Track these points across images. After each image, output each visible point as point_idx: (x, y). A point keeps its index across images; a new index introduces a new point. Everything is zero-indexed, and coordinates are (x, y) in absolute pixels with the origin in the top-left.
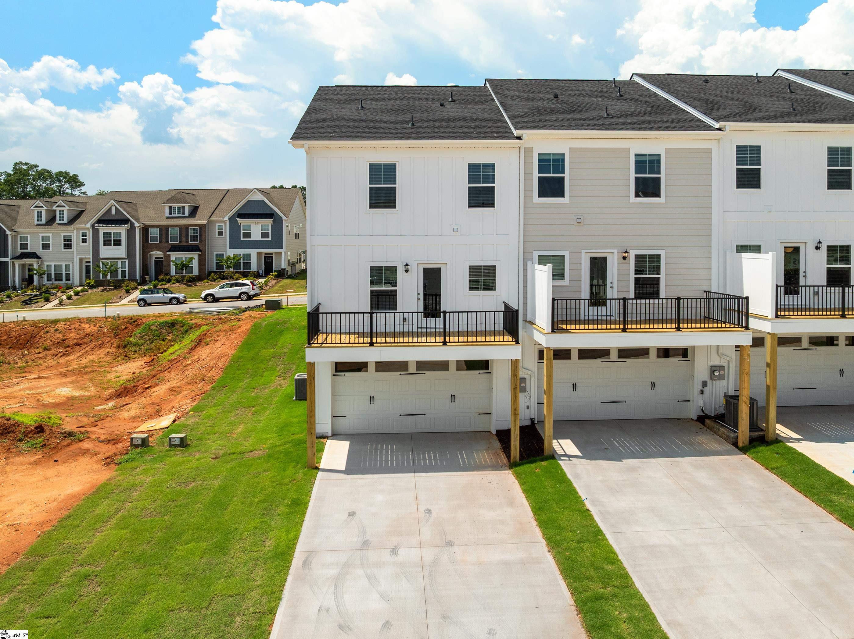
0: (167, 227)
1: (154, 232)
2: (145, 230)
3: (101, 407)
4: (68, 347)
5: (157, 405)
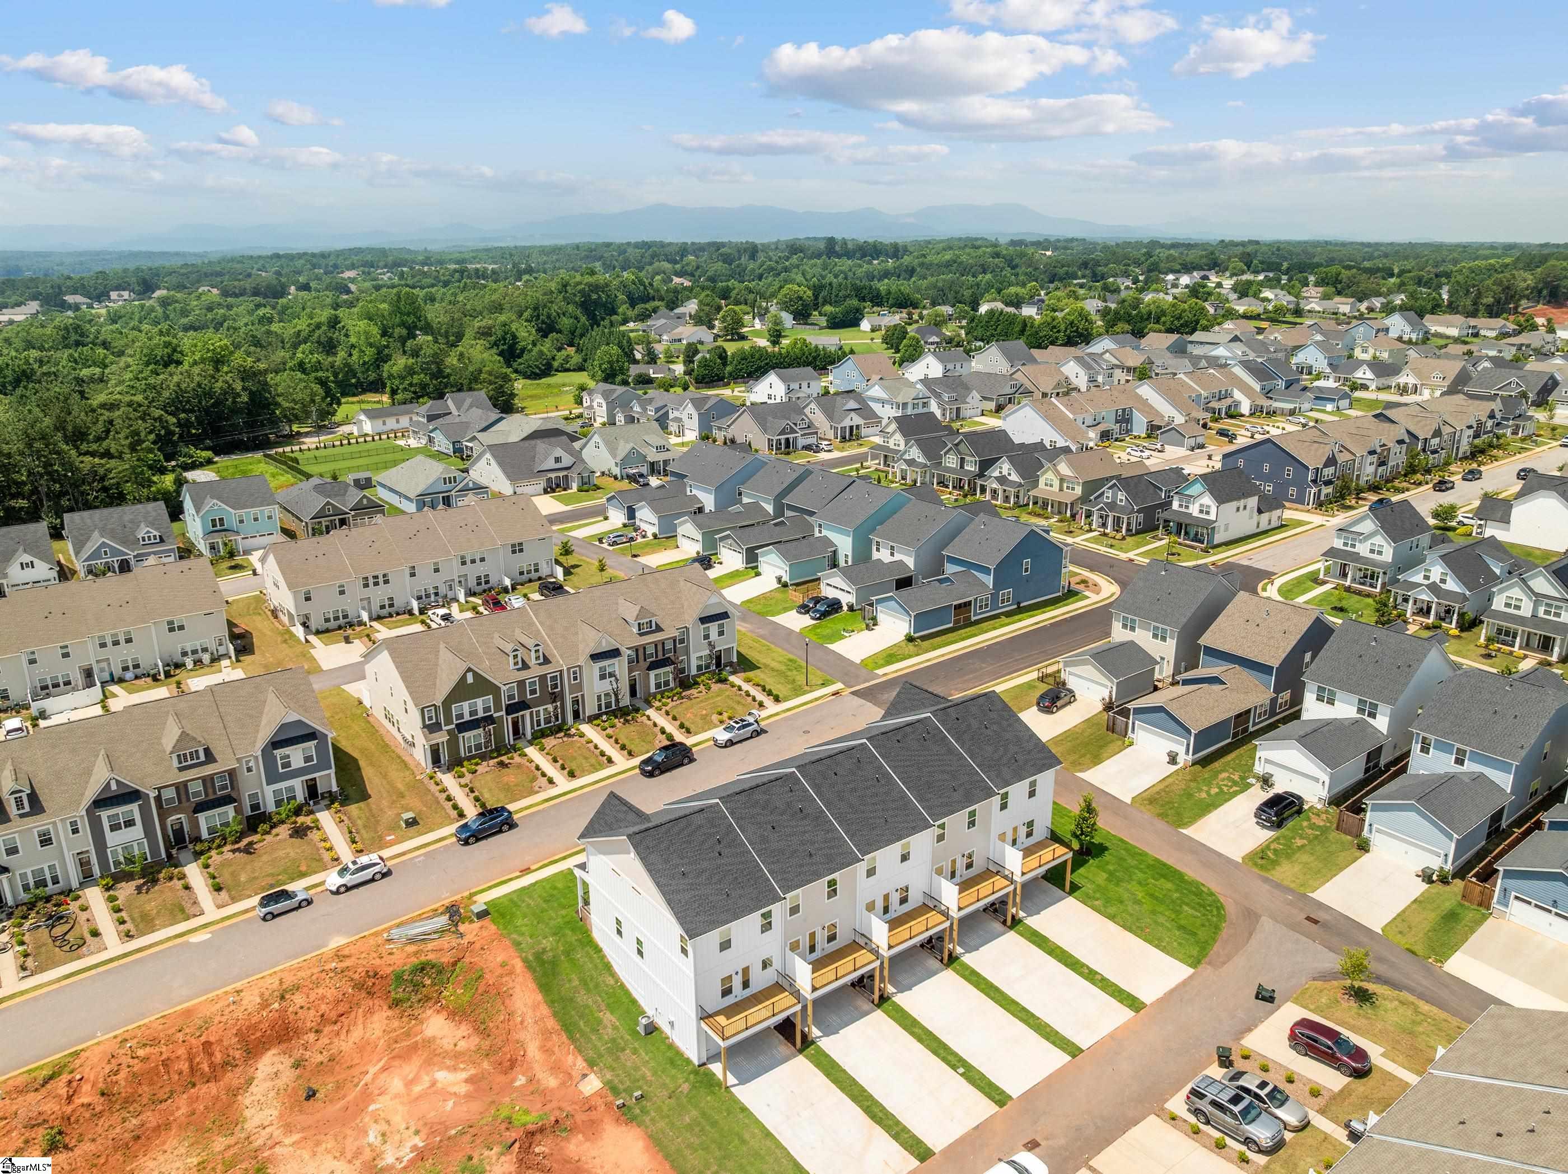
0: (185, 784)
1: (170, 794)
3: (517, 1084)
4: (336, 1023)
5: (556, 1068)
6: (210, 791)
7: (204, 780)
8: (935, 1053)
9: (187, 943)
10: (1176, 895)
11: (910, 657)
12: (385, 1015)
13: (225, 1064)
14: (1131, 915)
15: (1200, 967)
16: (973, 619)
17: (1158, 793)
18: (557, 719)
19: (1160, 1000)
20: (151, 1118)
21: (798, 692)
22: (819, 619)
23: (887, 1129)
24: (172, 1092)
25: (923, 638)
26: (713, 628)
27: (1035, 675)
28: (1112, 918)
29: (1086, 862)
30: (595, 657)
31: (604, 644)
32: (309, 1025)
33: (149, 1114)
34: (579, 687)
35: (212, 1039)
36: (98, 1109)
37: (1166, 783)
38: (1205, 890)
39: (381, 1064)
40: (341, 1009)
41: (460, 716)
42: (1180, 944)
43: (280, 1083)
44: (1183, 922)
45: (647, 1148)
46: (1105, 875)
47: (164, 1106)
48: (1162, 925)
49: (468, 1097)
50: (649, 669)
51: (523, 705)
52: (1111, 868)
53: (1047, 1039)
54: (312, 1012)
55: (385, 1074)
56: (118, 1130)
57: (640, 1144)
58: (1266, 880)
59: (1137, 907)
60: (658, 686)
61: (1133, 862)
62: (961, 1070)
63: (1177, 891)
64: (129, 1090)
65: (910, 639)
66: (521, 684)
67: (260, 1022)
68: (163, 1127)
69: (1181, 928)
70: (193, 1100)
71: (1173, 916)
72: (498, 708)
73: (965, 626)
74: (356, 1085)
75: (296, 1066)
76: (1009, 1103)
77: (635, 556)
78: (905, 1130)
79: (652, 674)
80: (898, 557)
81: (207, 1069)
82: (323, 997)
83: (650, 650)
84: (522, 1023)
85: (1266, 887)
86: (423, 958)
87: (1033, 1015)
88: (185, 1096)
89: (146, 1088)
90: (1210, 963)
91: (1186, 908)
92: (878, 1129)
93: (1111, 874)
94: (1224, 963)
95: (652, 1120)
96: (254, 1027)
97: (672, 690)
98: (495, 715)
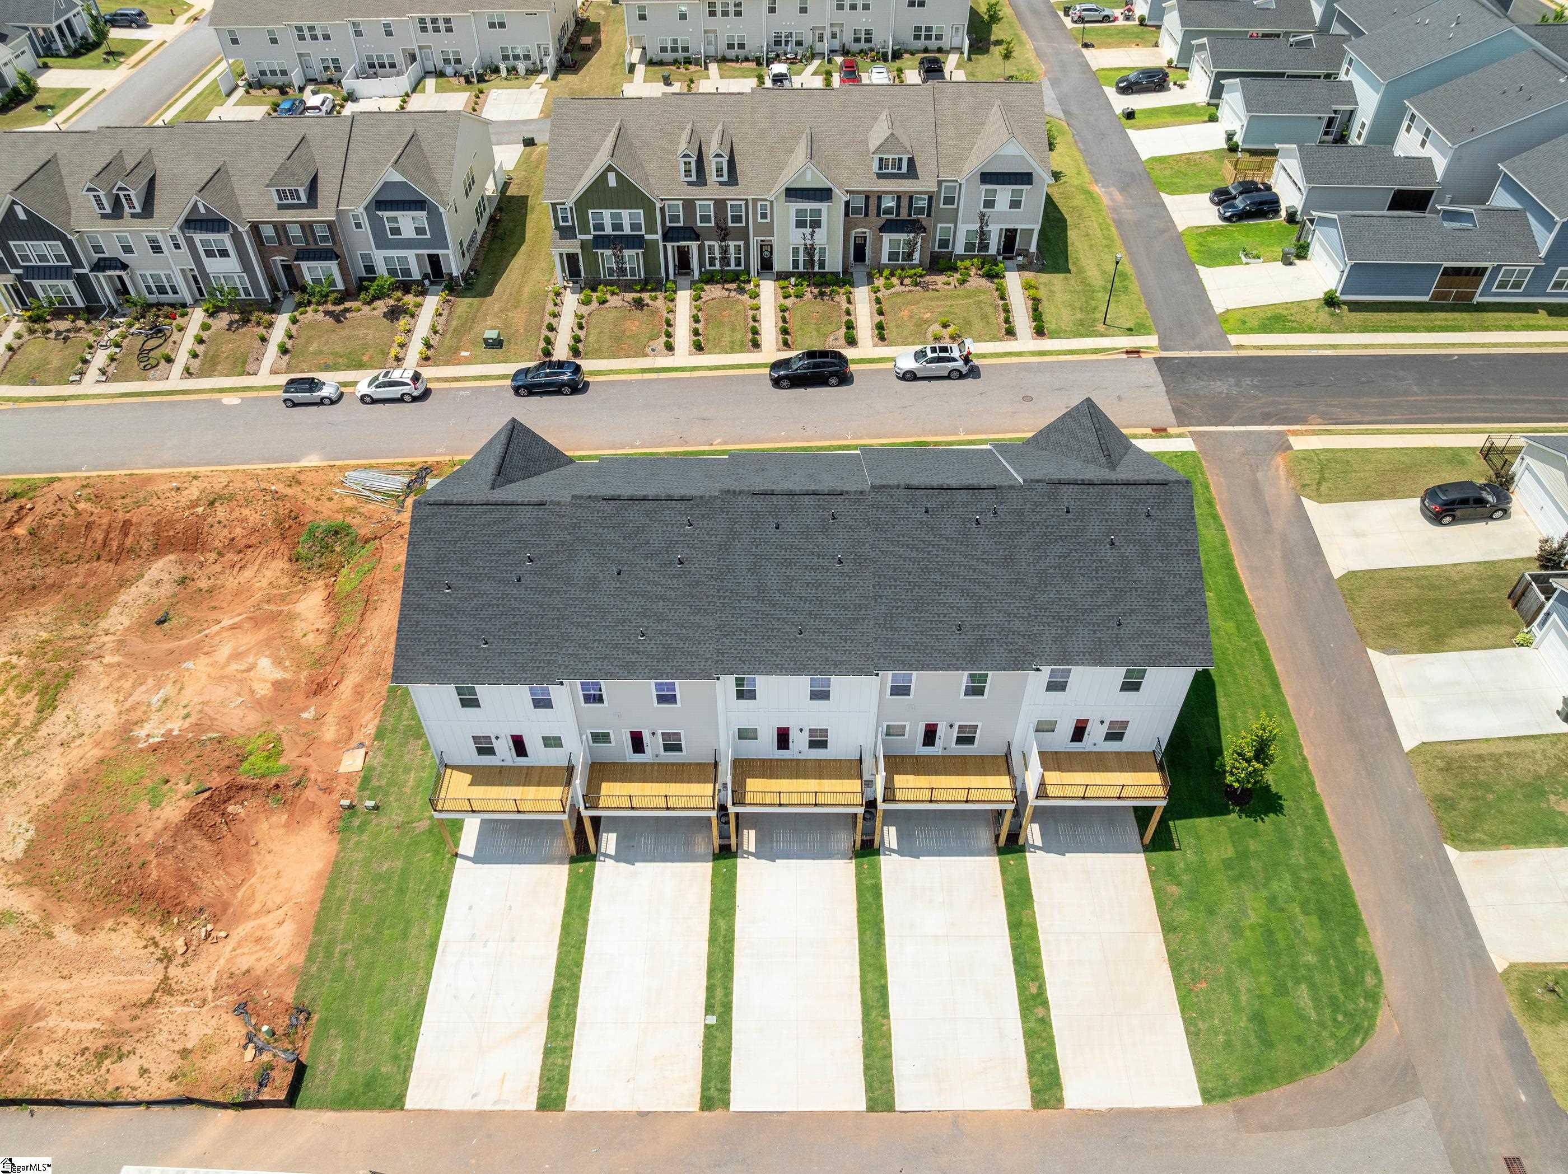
0: (283, 224)
1: (268, 231)
2: (255, 228)
3: (305, 715)
4: (240, 551)
5: (348, 721)
6: (311, 240)
7: (303, 225)
8: (711, 972)
9: (219, 401)
10: (1310, 958)
11: (1311, 330)
12: (281, 565)
13: (131, 550)
14: (1204, 943)
15: (1217, 1105)
16: (1477, 299)
17: (1480, 758)
18: (738, 264)
19: (1089, 1114)
20: (52, 574)
21: (1084, 329)
22: (1228, 219)
23: (552, 1034)
24: (80, 557)
25: (1356, 307)
26: (1004, 194)
27: (1478, 441)
28: (1168, 928)
29: (1224, 811)
30: (793, 193)
31: (809, 177)
32: (217, 543)
33: (53, 569)
34: (769, 229)
35: (134, 520)
36: (22, 545)
37: (1511, 748)
38: (1370, 980)
39: (237, 619)
40: (253, 540)
41: (600, 227)
42: (1228, 1045)
43: (156, 594)
44: (1272, 1012)
45: (320, 875)
46: (1230, 852)
47: (67, 567)
48: (1234, 993)
49: (259, 704)
50: (883, 229)
51: (691, 233)
52: (1253, 845)
53: (866, 1056)
54: (225, 532)
55: (230, 633)
56: (25, 573)
57: (319, 866)
58: (1511, 1033)
59: (1226, 937)
60: (893, 256)
61: (1297, 857)
62: (712, 1020)
63: (1319, 951)
64: (51, 539)
65: (1330, 301)
66: (689, 205)
67: (178, 521)
68: (56, 587)
69: (1259, 1019)
70: (91, 573)
71: (1268, 990)
72: (651, 229)
73: (1453, 308)
74: (200, 632)
75: (182, 582)
76: (718, 1113)
77: (1086, 46)
78: (567, 1052)
79: (887, 238)
80: (1429, 151)
81: (115, 548)
82: (245, 520)
83: (889, 203)
84: (363, 646)
85: (1498, 1048)
86: (349, 520)
87: (885, 1006)
88: (87, 566)
89: (64, 544)
90: (1239, 1111)
91: (1304, 990)
92: (542, 1027)
93: (1243, 856)
94: (1265, 1128)
95: (357, 843)
96: (171, 523)
97: (913, 267)
98: (647, 237)
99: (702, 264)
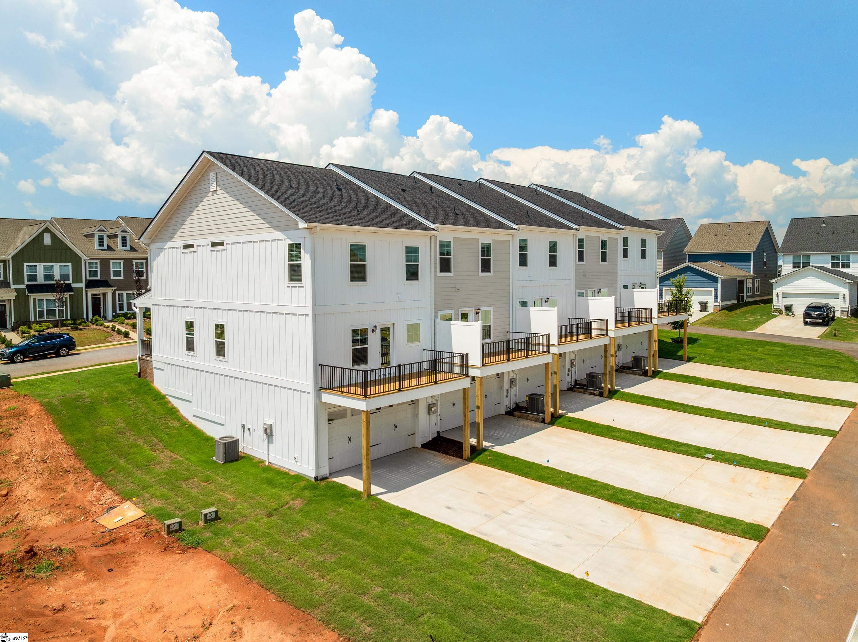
8: (658, 447)
10: (790, 352)
14: (762, 365)
41: (32, 277)
46: (712, 350)
48: (798, 367)
51: (105, 283)
59: (761, 361)
61: (730, 342)
62: (710, 456)
63: (788, 350)
66: (105, 262)
72: (77, 279)
78: (693, 510)
91: (808, 357)
98: (74, 285)
99: (114, 310)
